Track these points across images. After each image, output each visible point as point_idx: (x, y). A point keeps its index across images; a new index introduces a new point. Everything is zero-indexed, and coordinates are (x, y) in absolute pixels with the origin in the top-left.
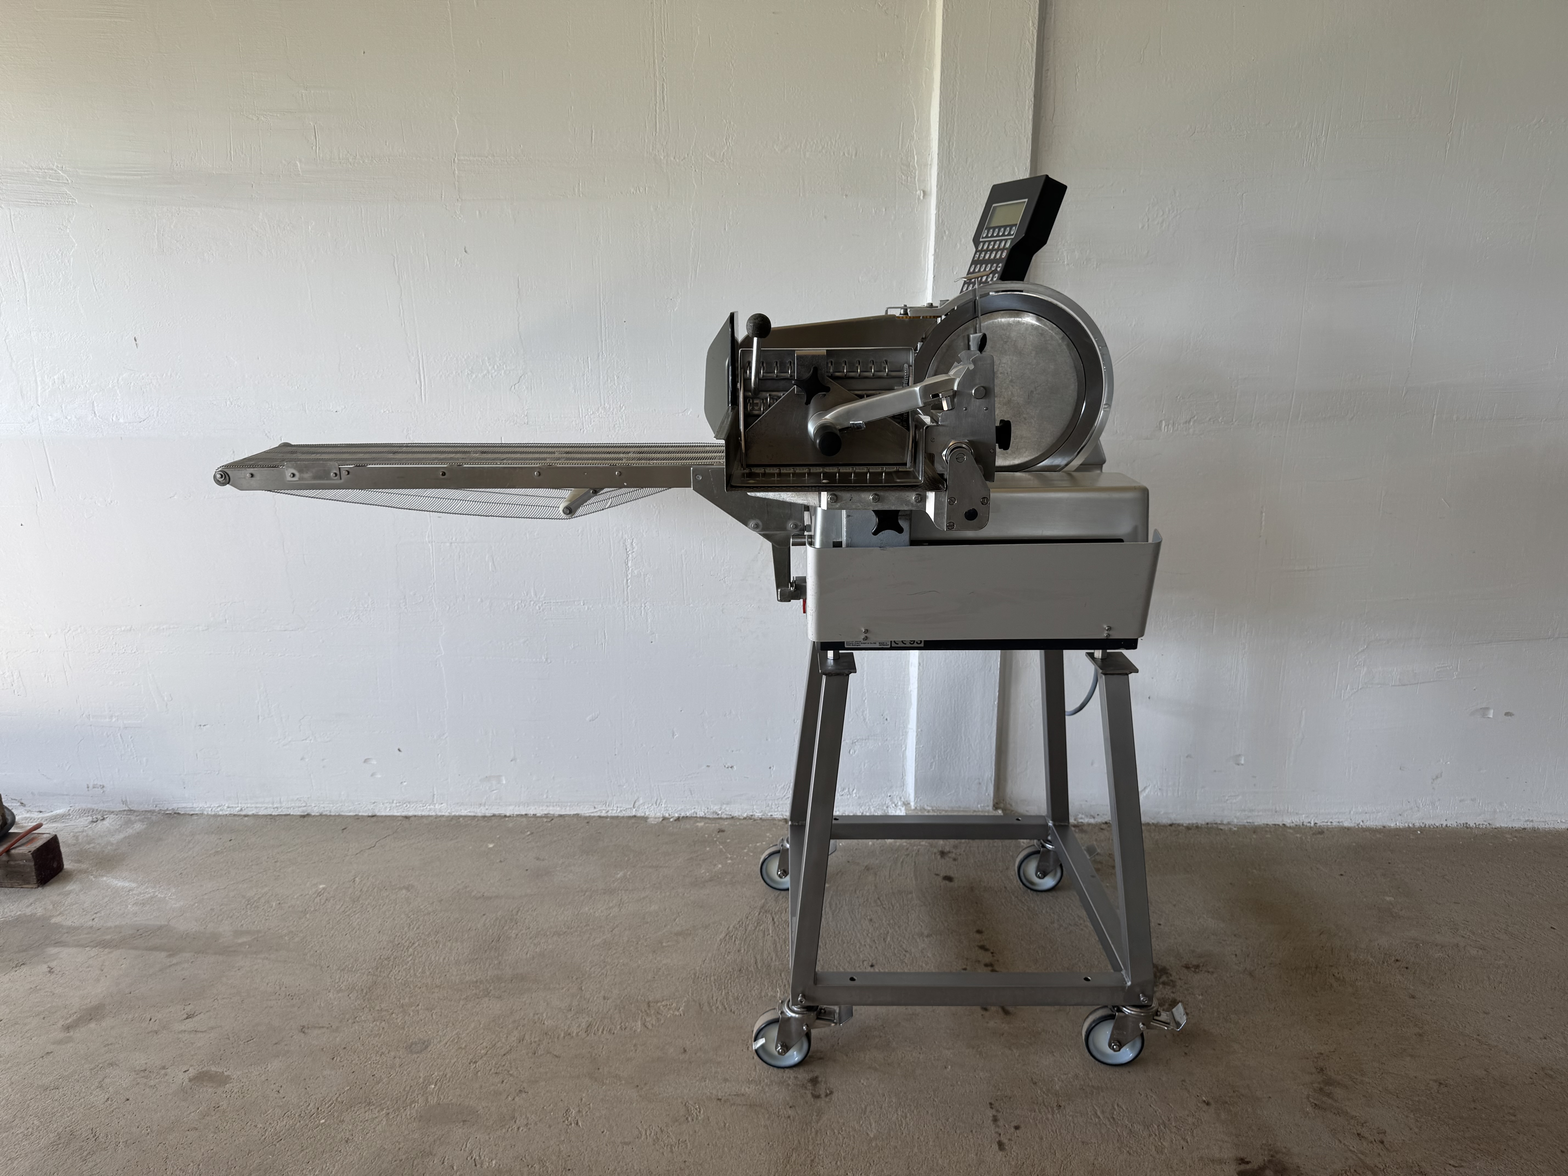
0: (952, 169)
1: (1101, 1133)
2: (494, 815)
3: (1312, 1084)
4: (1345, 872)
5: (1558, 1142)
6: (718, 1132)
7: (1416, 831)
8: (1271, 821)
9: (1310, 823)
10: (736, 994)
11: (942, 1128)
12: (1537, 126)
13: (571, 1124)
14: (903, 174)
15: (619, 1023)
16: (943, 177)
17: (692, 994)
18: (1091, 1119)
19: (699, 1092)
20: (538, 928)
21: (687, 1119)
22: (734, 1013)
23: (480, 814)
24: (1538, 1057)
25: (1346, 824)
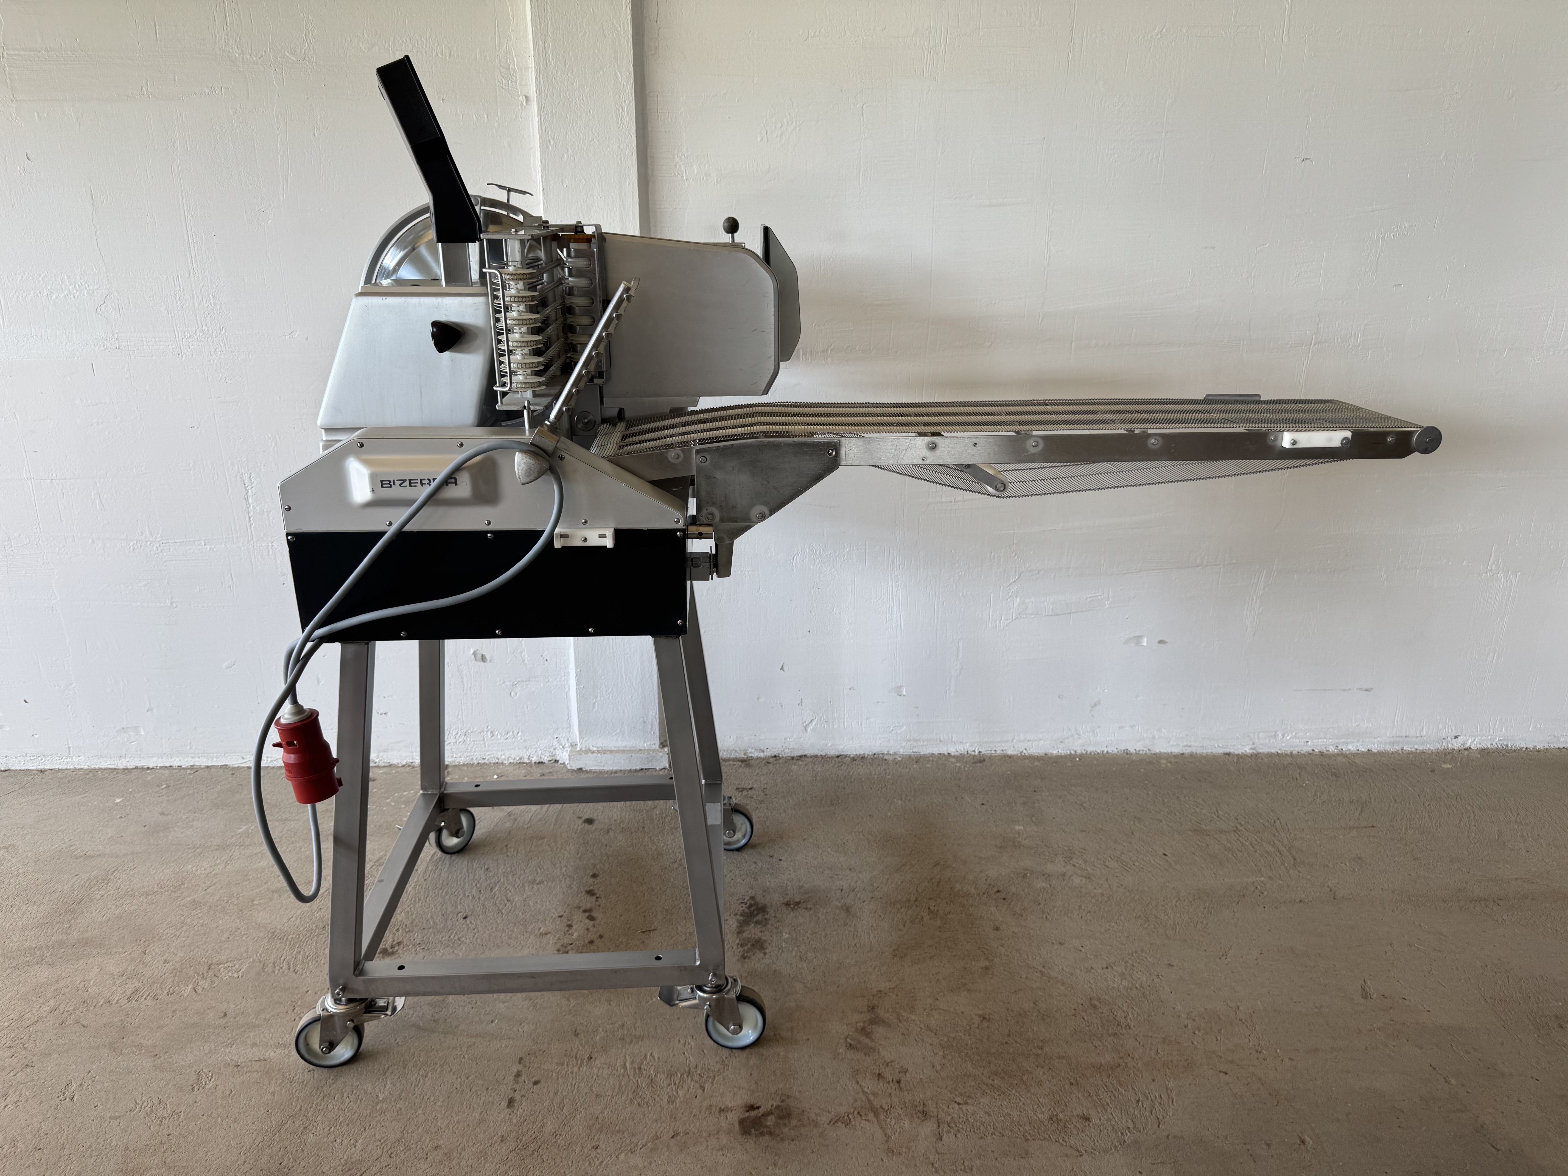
0: (550, 73)
1: (620, 1084)
2: (137, 768)
3: (857, 1023)
4: (987, 801)
5: (1071, 1074)
6: (220, 1101)
7: (1075, 758)
8: (936, 751)
9: (974, 751)
10: (307, 953)
11: (458, 1087)
12: (1159, 36)
13: (65, 1099)
14: (503, 77)
15: (167, 988)
16: (542, 81)
17: (261, 955)
18: (617, 1070)
19: (220, 1059)
20: (128, 889)
21: (193, 1089)
22: (296, 973)
23: (121, 767)
24: (1091, 988)
25: (1010, 752)
